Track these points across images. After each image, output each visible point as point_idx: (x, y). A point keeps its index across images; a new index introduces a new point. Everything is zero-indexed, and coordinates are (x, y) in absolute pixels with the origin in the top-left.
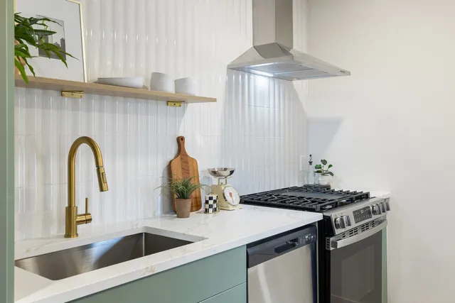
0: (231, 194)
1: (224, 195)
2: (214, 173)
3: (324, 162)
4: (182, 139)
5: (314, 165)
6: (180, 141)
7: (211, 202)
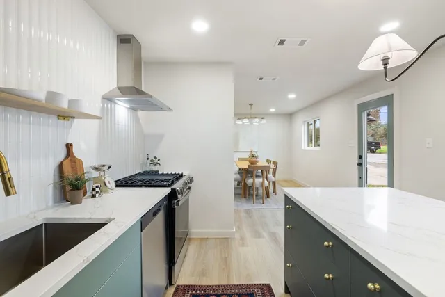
0: (109, 182)
1: (104, 183)
2: (96, 169)
3: (155, 158)
4: (71, 145)
5: (150, 159)
6: (69, 147)
7: (97, 189)
